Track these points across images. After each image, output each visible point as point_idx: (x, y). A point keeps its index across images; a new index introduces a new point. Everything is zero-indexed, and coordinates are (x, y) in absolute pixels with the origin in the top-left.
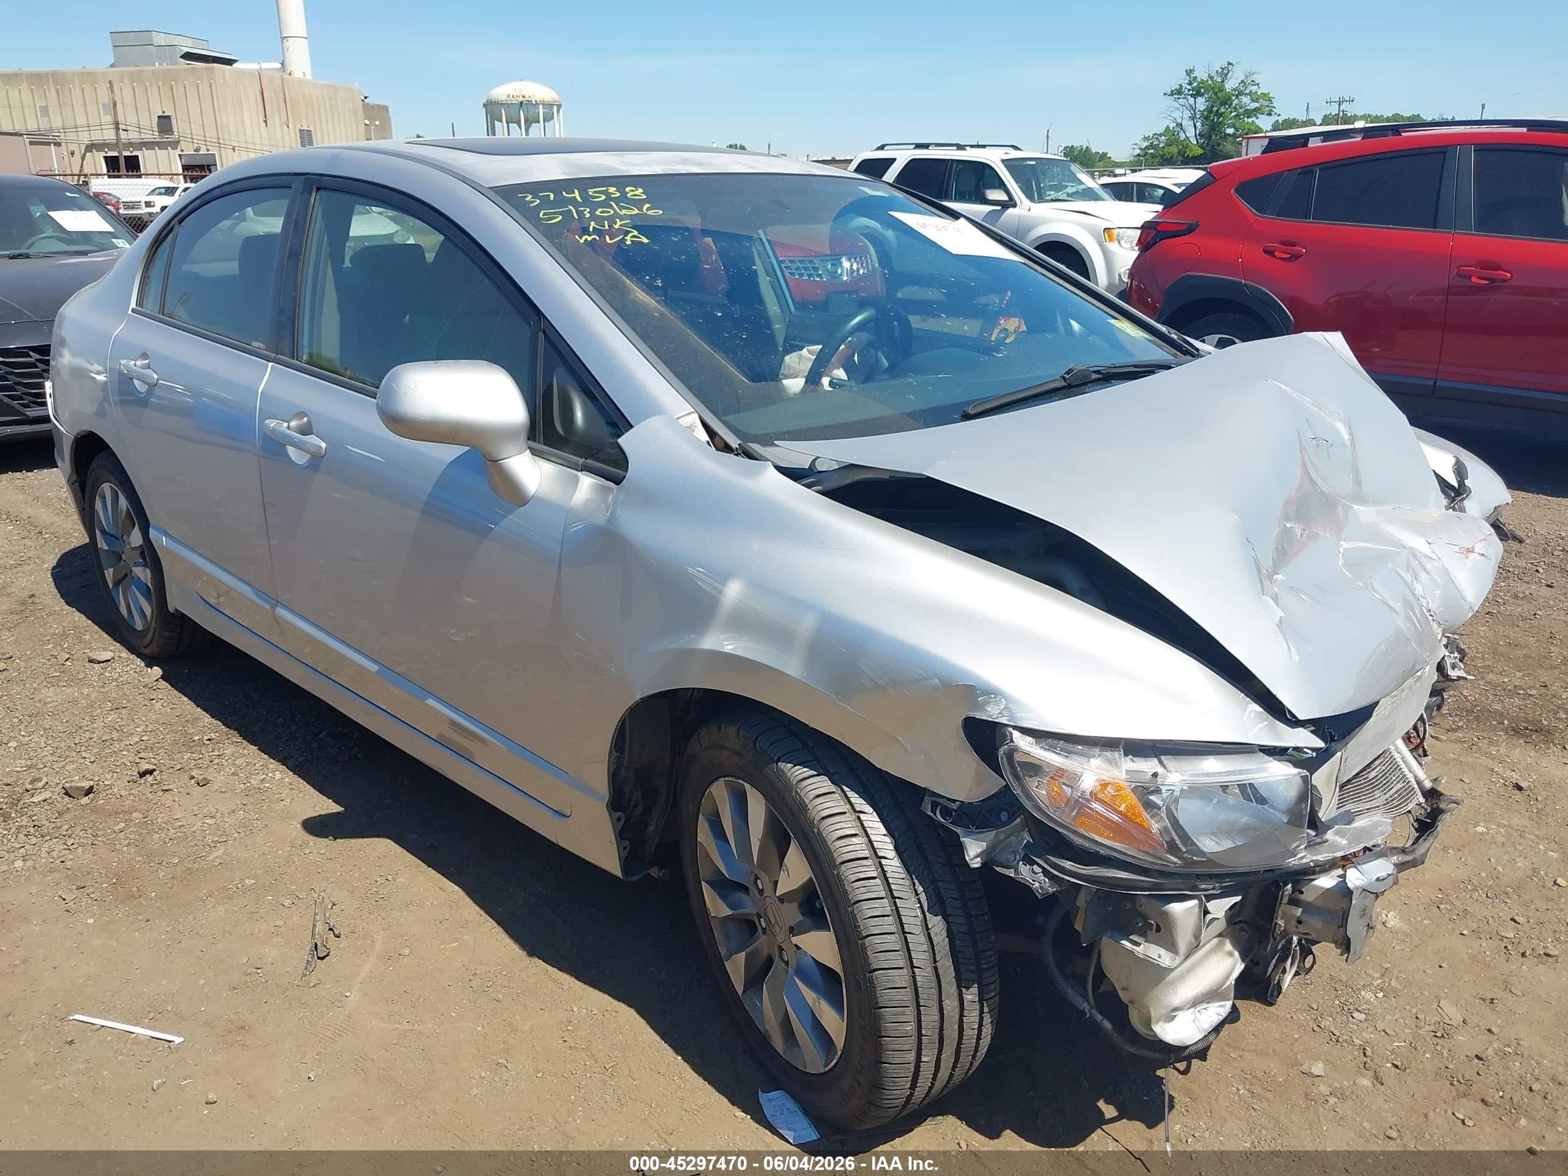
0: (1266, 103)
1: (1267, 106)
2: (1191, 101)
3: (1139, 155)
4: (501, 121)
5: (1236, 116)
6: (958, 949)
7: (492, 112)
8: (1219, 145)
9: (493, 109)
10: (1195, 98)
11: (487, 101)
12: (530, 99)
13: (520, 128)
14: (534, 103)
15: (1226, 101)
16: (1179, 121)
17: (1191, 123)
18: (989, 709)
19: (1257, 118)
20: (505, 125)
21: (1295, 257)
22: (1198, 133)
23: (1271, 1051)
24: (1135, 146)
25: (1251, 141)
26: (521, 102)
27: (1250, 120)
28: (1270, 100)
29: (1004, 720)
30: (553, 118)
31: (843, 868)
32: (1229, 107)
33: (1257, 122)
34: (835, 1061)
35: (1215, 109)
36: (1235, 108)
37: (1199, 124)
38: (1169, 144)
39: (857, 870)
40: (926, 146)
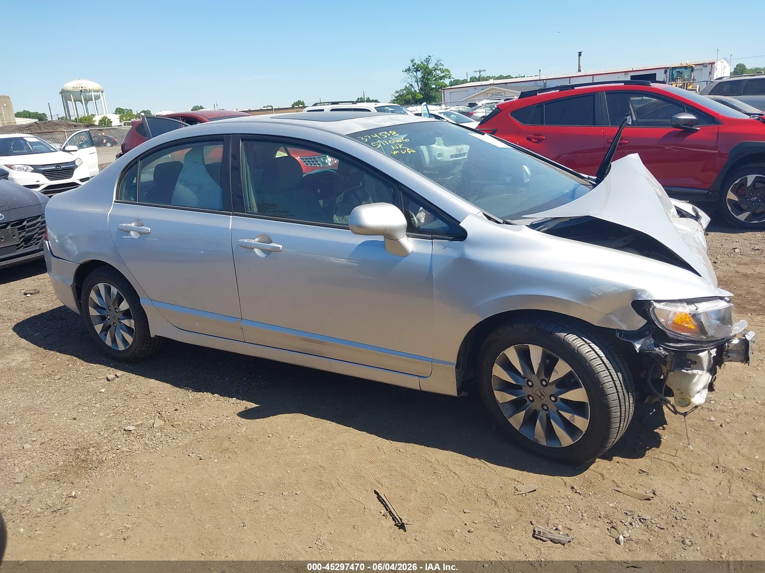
0: (448, 73)
1: (448, 75)
2: (415, 73)
3: (395, 100)
4: (71, 101)
5: (435, 80)
6: (627, 385)
7: (65, 96)
8: (430, 93)
9: (65, 95)
10: (416, 73)
11: (62, 90)
12: (85, 89)
13: (82, 104)
14: (88, 90)
15: (430, 73)
16: (411, 83)
17: (416, 84)
18: (643, 296)
19: (445, 80)
20: (74, 103)
21: (540, 140)
22: (419, 88)
23: (693, 417)
24: (393, 96)
25: (445, 90)
26: (81, 91)
27: (442, 81)
28: (449, 72)
29: (649, 299)
30: (100, 98)
31: (591, 362)
32: (432, 75)
33: (445, 82)
34: (581, 437)
35: (426, 77)
36: (435, 76)
37: (420, 84)
38: (408, 94)
39: (596, 362)
40: (337, 103)
